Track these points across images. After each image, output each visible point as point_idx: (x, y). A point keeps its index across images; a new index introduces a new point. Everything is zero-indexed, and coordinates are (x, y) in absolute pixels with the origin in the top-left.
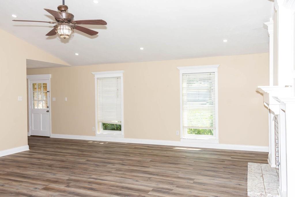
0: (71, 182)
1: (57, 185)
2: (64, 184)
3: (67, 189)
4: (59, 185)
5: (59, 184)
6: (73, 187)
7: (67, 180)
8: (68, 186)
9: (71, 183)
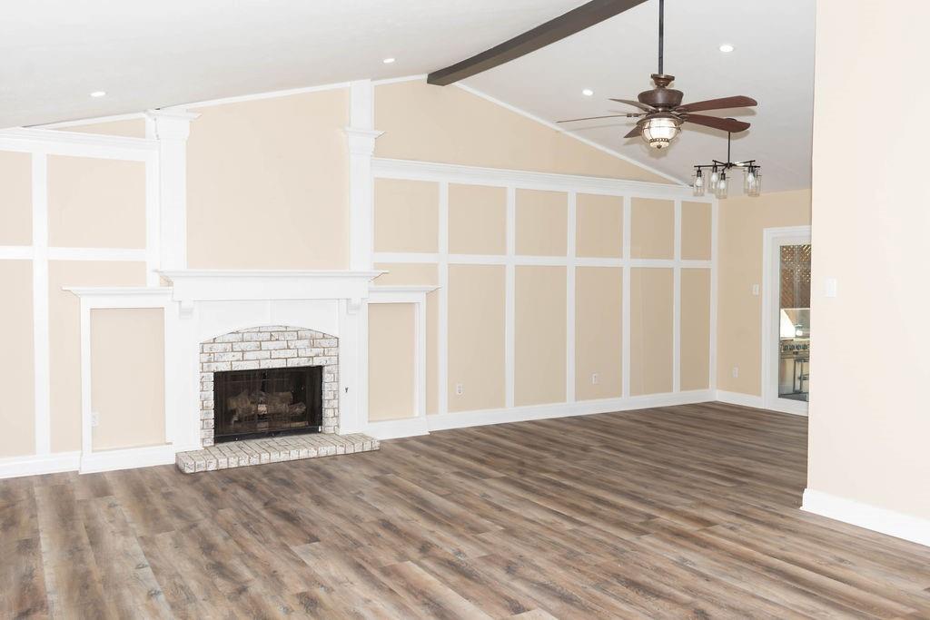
0: (637, 525)
1: (676, 526)
2: (658, 525)
3: (653, 512)
4: (672, 525)
5: (673, 528)
6: (640, 512)
7: (647, 533)
8: (650, 517)
9: (641, 523)
